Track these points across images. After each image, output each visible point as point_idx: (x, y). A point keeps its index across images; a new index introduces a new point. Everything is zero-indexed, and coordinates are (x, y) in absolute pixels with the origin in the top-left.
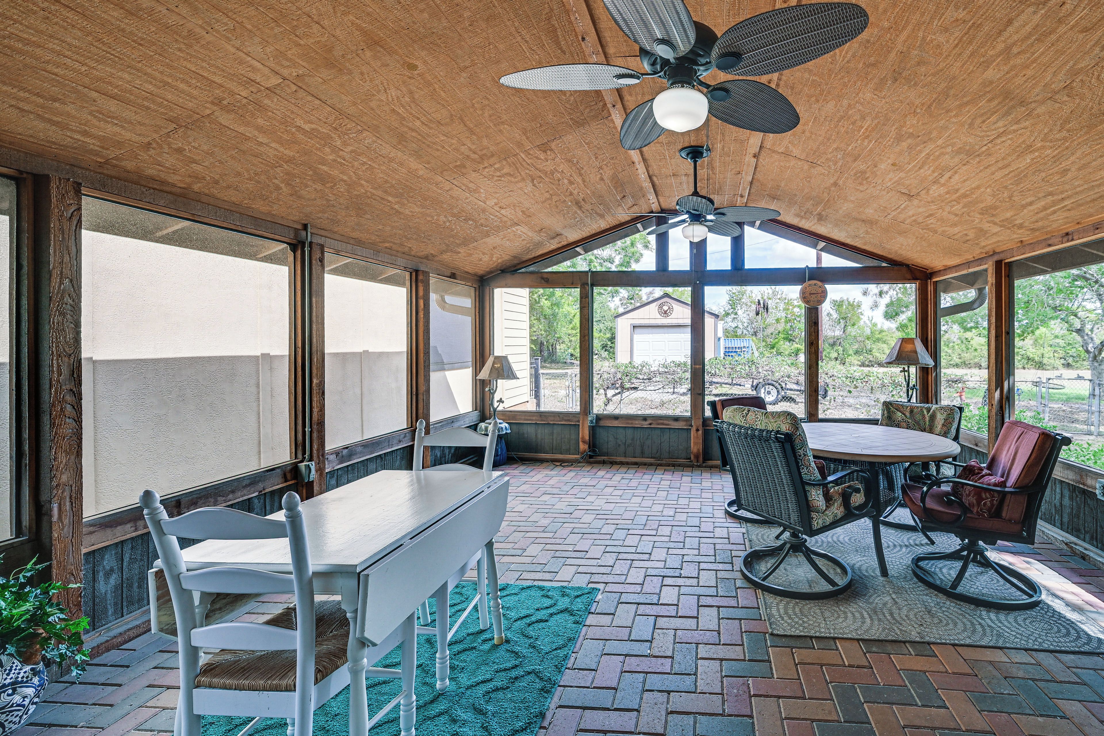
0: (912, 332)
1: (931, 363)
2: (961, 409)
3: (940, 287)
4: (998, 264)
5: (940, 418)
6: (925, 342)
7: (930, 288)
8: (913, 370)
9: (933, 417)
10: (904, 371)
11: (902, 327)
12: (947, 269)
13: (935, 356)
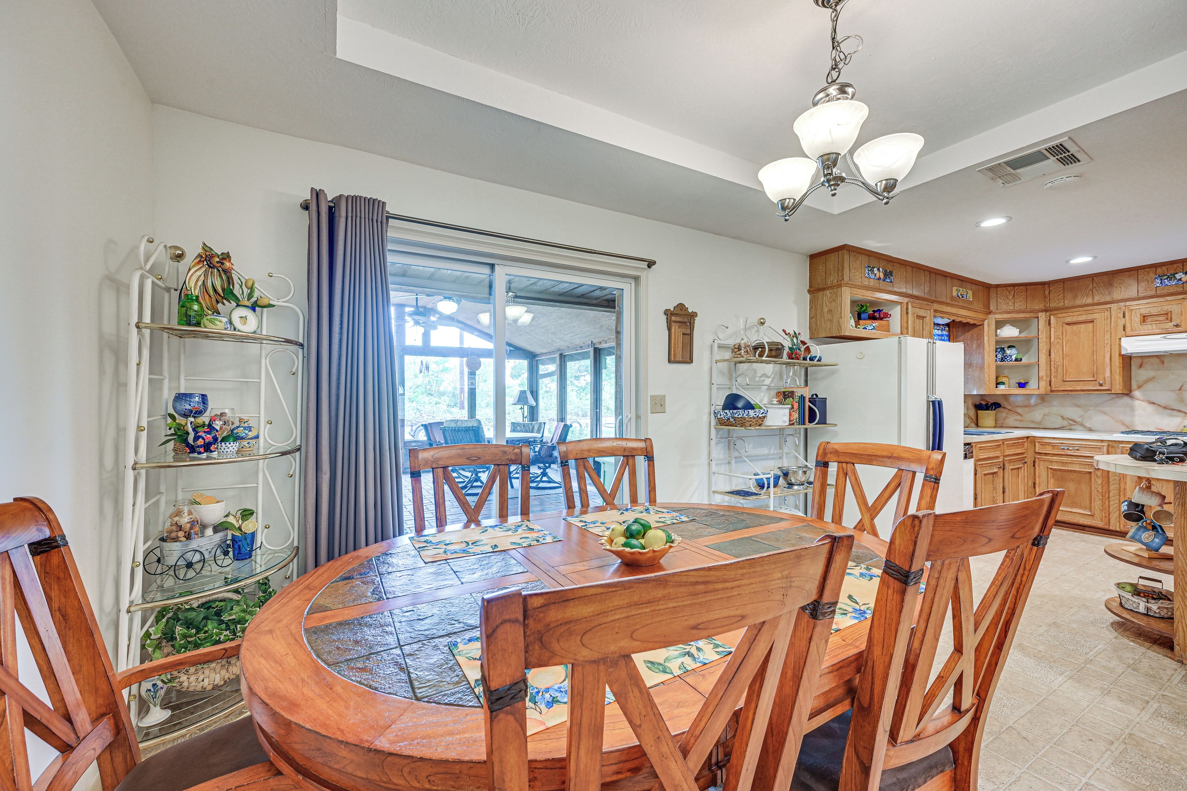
0: (525, 388)
1: (534, 404)
2: (544, 423)
3: (539, 362)
4: (561, 355)
5: (536, 428)
6: (532, 392)
7: (534, 363)
8: (526, 407)
9: (533, 427)
10: (521, 408)
11: (522, 384)
12: (542, 354)
13: (536, 399)
